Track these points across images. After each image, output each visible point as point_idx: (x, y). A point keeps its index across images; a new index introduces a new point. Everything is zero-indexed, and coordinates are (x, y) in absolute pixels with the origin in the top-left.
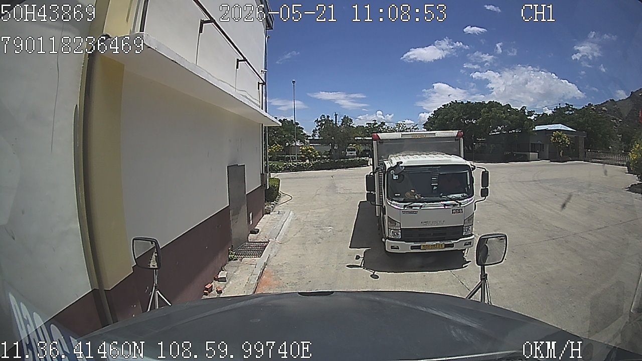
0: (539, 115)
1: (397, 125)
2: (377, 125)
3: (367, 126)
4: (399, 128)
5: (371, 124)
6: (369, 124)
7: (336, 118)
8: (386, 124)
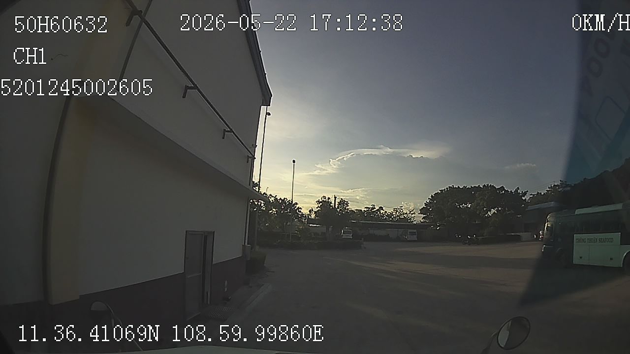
0: (534, 195)
1: (394, 210)
2: (375, 210)
3: (366, 210)
4: (396, 213)
5: (369, 208)
6: (367, 208)
7: (335, 200)
8: (384, 208)
